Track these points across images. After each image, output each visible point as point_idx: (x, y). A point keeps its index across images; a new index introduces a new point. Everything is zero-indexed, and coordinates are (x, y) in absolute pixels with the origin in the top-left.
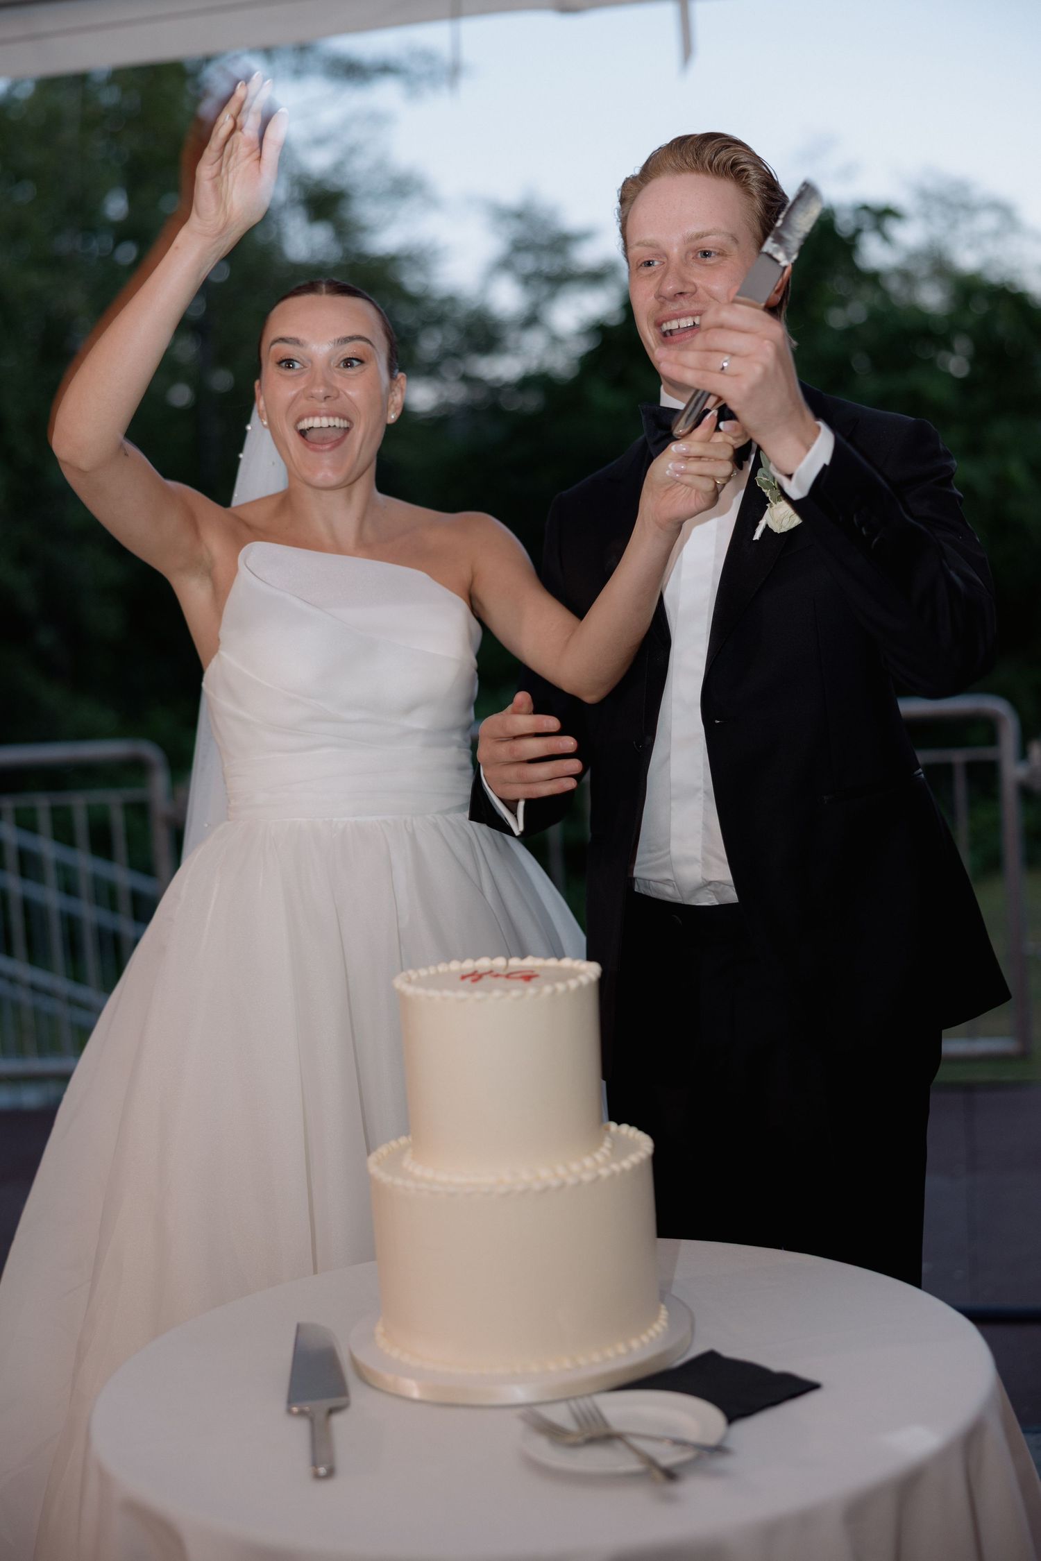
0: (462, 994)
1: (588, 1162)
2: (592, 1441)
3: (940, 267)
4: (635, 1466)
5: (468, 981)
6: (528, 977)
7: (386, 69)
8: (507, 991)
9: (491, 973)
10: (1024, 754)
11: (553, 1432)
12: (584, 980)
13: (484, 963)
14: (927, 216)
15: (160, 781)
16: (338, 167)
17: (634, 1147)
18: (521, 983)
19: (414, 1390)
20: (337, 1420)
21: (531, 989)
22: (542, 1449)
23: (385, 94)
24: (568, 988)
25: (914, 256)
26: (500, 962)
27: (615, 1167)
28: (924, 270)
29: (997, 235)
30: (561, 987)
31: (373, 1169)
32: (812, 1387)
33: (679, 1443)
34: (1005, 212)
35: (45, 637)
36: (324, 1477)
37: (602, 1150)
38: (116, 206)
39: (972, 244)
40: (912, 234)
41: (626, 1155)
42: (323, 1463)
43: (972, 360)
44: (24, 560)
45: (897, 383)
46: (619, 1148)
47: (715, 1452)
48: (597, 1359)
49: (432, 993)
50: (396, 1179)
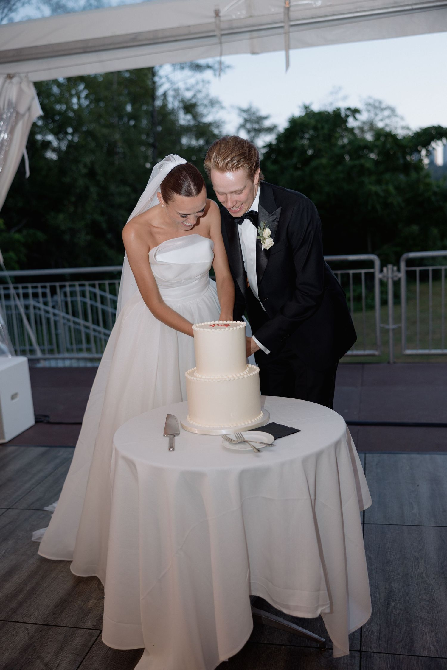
0: (209, 330)
1: (242, 374)
2: (240, 443)
3: (372, 126)
4: (250, 449)
5: (211, 326)
6: (227, 326)
7: (208, 67)
8: (221, 329)
9: (218, 325)
10: (381, 271)
11: (230, 440)
12: (241, 327)
14: (369, 111)
16: (194, 96)
17: (255, 370)
18: (225, 327)
19: (197, 431)
20: (176, 437)
21: (227, 329)
22: (227, 444)
23: (208, 74)
24: (237, 329)
25: (364, 123)
26: (221, 322)
27: (248, 375)
28: (366, 128)
29: (389, 117)
30: (235, 328)
31: (186, 375)
32: (299, 431)
33: (263, 443)
34: (393, 110)
35: (109, 236)
36: (172, 451)
37: (246, 371)
38: (129, 108)
39: (381, 120)
40: (363, 117)
41: (252, 373)
42: (172, 447)
43: (378, 155)
44: (103, 214)
45: (357, 162)
46: (251, 370)
47: (271, 446)
48: (243, 424)
49: (202, 329)
50: (192, 378)
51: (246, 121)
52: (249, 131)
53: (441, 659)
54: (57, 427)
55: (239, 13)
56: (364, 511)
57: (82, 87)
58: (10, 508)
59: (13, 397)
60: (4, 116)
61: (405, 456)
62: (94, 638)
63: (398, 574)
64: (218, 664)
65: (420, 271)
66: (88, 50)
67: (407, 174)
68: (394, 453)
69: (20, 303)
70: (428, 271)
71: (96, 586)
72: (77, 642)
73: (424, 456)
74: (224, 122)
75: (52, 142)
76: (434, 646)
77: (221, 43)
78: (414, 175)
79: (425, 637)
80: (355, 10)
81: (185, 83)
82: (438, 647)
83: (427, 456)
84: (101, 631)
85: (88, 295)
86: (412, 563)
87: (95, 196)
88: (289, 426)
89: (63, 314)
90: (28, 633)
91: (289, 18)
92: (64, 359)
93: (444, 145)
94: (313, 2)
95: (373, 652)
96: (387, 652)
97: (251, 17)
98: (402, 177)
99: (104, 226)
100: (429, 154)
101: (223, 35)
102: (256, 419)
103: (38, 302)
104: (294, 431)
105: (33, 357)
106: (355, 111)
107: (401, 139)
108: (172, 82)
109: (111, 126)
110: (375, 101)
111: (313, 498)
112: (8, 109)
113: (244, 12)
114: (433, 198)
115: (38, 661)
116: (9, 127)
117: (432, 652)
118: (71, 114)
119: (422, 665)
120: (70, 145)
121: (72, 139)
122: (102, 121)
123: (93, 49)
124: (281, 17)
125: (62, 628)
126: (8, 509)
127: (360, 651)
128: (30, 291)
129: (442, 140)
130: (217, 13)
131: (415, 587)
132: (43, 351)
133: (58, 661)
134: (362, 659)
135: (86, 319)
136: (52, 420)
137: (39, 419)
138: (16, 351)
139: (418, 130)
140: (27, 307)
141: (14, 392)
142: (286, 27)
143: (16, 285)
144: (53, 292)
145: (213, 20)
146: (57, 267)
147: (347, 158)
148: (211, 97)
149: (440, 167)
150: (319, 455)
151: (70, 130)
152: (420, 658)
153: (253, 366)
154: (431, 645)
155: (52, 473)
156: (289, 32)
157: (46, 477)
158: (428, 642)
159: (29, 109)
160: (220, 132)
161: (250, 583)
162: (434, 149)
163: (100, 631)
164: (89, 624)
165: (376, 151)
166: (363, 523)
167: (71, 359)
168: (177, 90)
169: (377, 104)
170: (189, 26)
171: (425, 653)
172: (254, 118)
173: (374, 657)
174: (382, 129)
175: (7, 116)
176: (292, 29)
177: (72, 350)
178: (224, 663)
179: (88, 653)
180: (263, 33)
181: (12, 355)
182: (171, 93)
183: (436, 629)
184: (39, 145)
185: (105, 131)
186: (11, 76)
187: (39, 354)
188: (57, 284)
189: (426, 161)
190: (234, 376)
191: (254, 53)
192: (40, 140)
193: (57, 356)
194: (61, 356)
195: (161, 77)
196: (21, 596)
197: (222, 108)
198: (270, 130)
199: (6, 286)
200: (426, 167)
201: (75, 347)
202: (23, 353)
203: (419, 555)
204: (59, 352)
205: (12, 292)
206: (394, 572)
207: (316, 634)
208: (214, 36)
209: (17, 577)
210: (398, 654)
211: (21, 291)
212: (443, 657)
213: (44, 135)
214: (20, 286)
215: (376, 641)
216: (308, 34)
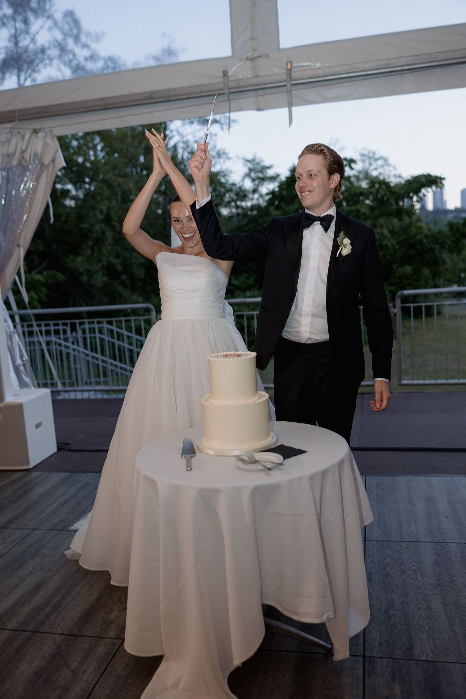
0: (223, 359)
1: (253, 400)
2: (251, 463)
3: (367, 175)
4: (262, 468)
5: (225, 356)
6: (239, 356)
8: (234, 359)
9: (231, 355)
11: (243, 461)
12: (252, 356)
13: (229, 353)
14: (363, 161)
15: (154, 313)
17: (264, 396)
18: (237, 357)
19: (211, 453)
20: (193, 459)
21: (239, 358)
22: (240, 464)
24: (248, 358)
25: (360, 172)
27: (259, 401)
28: (361, 176)
29: (382, 166)
32: (305, 452)
33: (273, 463)
34: (386, 160)
35: (124, 277)
36: (189, 470)
37: (257, 397)
38: (142, 159)
39: (376, 169)
40: (358, 167)
41: (262, 398)
42: (189, 467)
43: (373, 201)
44: (118, 256)
45: (353, 208)
46: (261, 397)
47: (280, 465)
48: (254, 445)
49: (216, 359)
50: (208, 404)
51: (251, 170)
52: (253, 180)
53: (438, 663)
54: (77, 454)
55: (245, 74)
56: (365, 527)
57: (97, 140)
58: (36, 529)
59: (38, 426)
60: (30, 167)
61: (402, 478)
62: (117, 647)
63: (397, 586)
64: (232, 669)
65: (414, 307)
66: (108, 107)
67: (400, 219)
68: (392, 476)
69: (43, 339)
70: (421, 306)
71: (118, 599)
72: (101, 650)
73: (420, 478)
74: (231, 172)
75: (71, 190)
76: (431, 651)
77: (229, 100)
78: (406, 220)
79: (423, 642)
80: (351, 71)
81: (194, 136)
82: (435, 652)
83: (423, 478)
84: (124, 640)
85: (105, 331)
86: (411, 576)
87: (110, 240)
88: (297, 448)
89: (82, 349)
90: (55, 643)
91: (291, 78)
92: (82, 391)
93: (434, 192)
94: (312, 64)
95: (376, 657)
96: (388, 657)
97: (256, 77)
98: (396, 221)
99: (119, 267)
100: (420, 200)
101: (230, 93)
102: (266, 441)
103: (60, 339)
104: (301, 452)
105: (54, 389)
106: (351, 161)
107: (394, 186)
108: (182, 136)
109: (125, 175)
110: (369, 152)
111: (319, 512)
112: (34, 160)
113: (250, 73)
114: (425, 241)
115: (66, 668)
116: (34, 177)
117: (429, 656)
118: (88, 165)
119: (421, 668)
120: (87, 194)
121: (89, 187)
122: (117, 172)
123: (112, 106)
124: (284, 77)
125: (86, 638)
126: (34, 530)
127: (364, 656)
128: (52, 328)
129: (432, 188)
130: (225, 73)
131: (413, 597)
132: (64, 384)
133: (84, 668)
134: (366, 664)
135: (103, 354)
136: (72, 447)
137: (60, 447)
138: (38, 384)
139: (410, 178)
140: (48, 343)
141: (37, 422)
142: (289, 86)
143: (38, 323)
144: (73, 328)
145: (222, 80)
146: (75, 306)
147: (345, 204)
148: (218, 148)
149: (430, 212)
150: (325, 473)
151: (87, 180)
152: (419, 662)
153: (262, 392)
154: (429, 650)
155: (75, 496)
156: (291, 91)
157: (69, 500)
158: (426, 647)
159: (53, 160)
160: (227, 181)
161: (262, 592)
162: (424, 195)
163: (122, 640)
164: (112, 634)
165: (371, 197)
166: (365, 540)
167: (89, 391)
168: (186, 143)
169: (371, 155)
170: (200, 85)
171: (423, 658)
172: (258, 167)
173: (376, 661)
174: (377, 177)
175: (32, 167)
176: (294, 88)
177: (91, 383)
178: (238, 668)
179: (111, 660)
180: (267, 91)
181: (35, 387)
182: (181, 145)
183: (433, 635)
184: (59, 194)
185: (120, 180)
186: (37, 131)
187: (60, 387)
188: (77, 321)
189: (417, 206)
190: (246, 401)
191: (259, 109)
192: (60, 189)
193: (76, 388)
194: (80, 388)
195: (171, 131)
196: (48, 609)
197: (229, 158)
198: (273, 179)
199: (30, 323)
200: (418, 212)
201: (93, 380)
202: (45, 385)
203: (417, 569)
204: (78, 385)
205: (36, 329)
206: (394, 584)
207: (323, 641)
208: (223, 94)
209: (44, 591)
210: (398, 659)
211: (43, 328)
212: (440, 660)
213: (64, 184)
214: (43, 323)
215: (378, 647)
216: (309, 93)
